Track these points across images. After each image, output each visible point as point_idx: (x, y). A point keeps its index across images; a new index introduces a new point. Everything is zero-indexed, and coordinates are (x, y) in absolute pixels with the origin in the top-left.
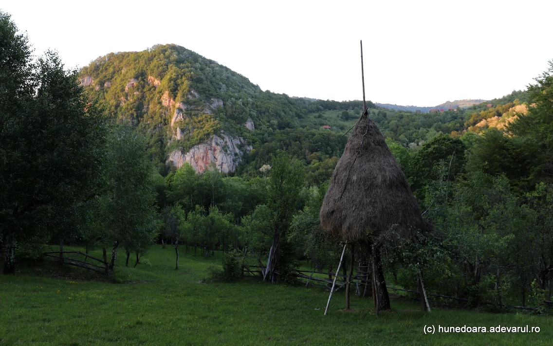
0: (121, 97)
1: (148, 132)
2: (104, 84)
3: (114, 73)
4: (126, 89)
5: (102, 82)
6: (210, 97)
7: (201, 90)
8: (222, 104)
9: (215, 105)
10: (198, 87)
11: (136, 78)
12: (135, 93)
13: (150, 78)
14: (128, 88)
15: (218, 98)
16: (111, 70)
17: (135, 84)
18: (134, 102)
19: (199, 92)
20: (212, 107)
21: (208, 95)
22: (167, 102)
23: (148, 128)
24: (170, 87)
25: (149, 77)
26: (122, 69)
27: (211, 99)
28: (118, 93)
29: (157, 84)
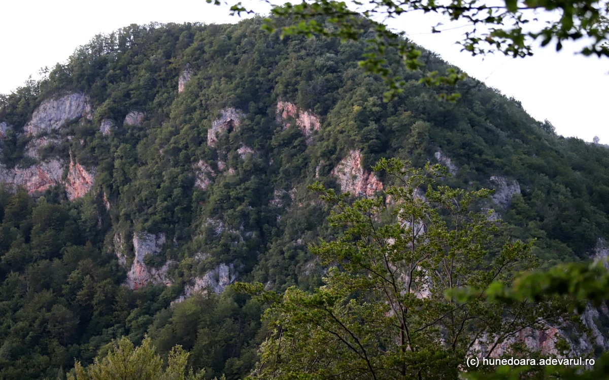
0: (196, 161)
1: (307, 273)
2: (124, 117)
3: (152, 83)
4: (211, 136)
5: (119, 112)
6: (487, 170)
7: (462, 151)
8: (519, 191)
9: (503, 195)
10: (450, 142)
11: (240, 105)
12: (240, 151)
13: (284, 107)
14: (217, 135)
15: (507, 174)
16: (144, 75)
17: (237, 123)
18: (243, 181)
19: (455, 157)
20: (496, 201)
21: (481, 166)
22: (359, 183)
23: (306, 261)
24: (365, 139)
25: (280, 105)
26: (177, 75)
27: (489, 177)
28: (186, 147)
29: (308, 126)
